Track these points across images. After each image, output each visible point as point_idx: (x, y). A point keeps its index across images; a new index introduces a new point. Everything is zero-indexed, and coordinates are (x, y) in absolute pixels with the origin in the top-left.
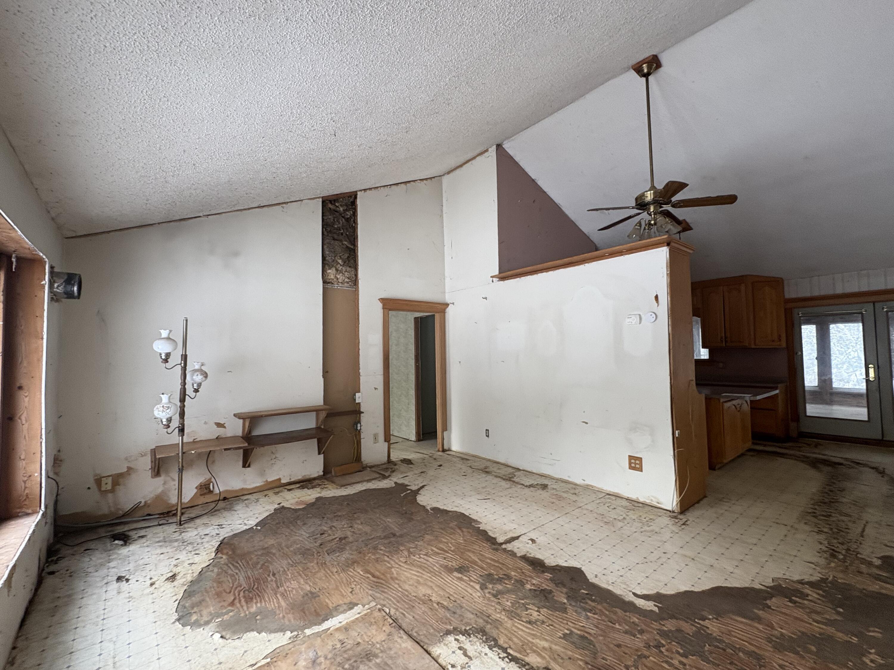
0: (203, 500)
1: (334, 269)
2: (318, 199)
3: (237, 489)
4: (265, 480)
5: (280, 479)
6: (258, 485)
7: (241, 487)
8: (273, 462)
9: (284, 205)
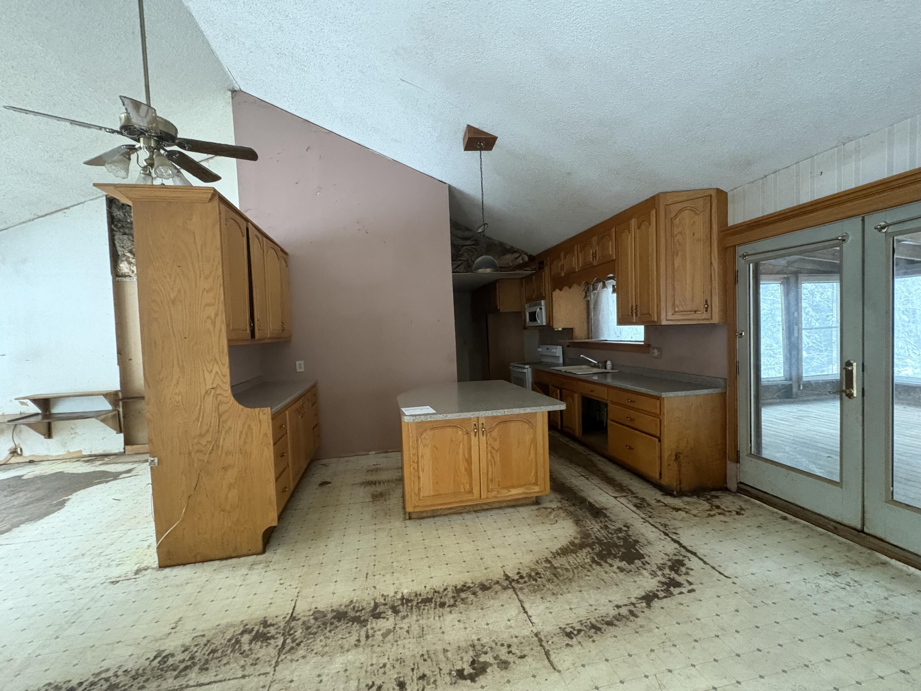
0: (14, 460)
1: (126, 263)
2: (101, 198)
3: (43, 455)
4: (66, 450)
5: (81, 451)
6: (61, 453)
7: (46, 454)
8: (73, 436)
9: (66, 210)
